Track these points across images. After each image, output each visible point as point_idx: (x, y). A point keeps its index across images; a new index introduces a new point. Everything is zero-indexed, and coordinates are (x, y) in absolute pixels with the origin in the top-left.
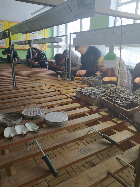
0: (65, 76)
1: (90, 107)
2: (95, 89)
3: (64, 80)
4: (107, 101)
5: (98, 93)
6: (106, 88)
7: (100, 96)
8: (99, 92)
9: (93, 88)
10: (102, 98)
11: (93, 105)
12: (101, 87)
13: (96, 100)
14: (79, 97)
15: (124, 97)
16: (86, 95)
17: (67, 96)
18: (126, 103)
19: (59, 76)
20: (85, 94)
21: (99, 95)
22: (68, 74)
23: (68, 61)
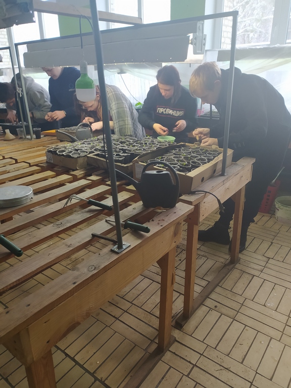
0: (21, 131)
1: (72, 173)
2: (78, 145)
3: (20, 138)
4: (98, 158)
5: (83, 149)
6: (97, 142)
7: (86, 152)
8: (86, 148)
9: (76, 143)
10: (89, 155)
11: (77, 170)
12: (89, 140)
13: (81, 161)
14: (52, 162)
15: (122, 149)
16: (63, 155)
17: (29, 164)
18: (124, 156)
19: (7, 131)
20: (61, 153)
21: (84, 152)
22: (27, 127)
23: (22, 99)
